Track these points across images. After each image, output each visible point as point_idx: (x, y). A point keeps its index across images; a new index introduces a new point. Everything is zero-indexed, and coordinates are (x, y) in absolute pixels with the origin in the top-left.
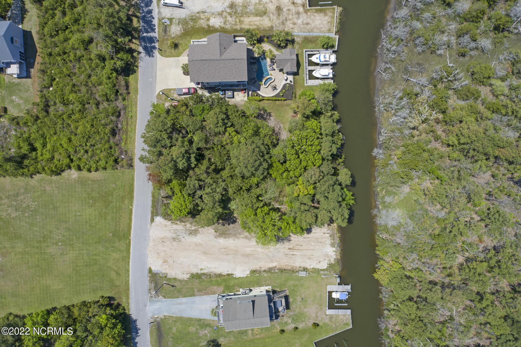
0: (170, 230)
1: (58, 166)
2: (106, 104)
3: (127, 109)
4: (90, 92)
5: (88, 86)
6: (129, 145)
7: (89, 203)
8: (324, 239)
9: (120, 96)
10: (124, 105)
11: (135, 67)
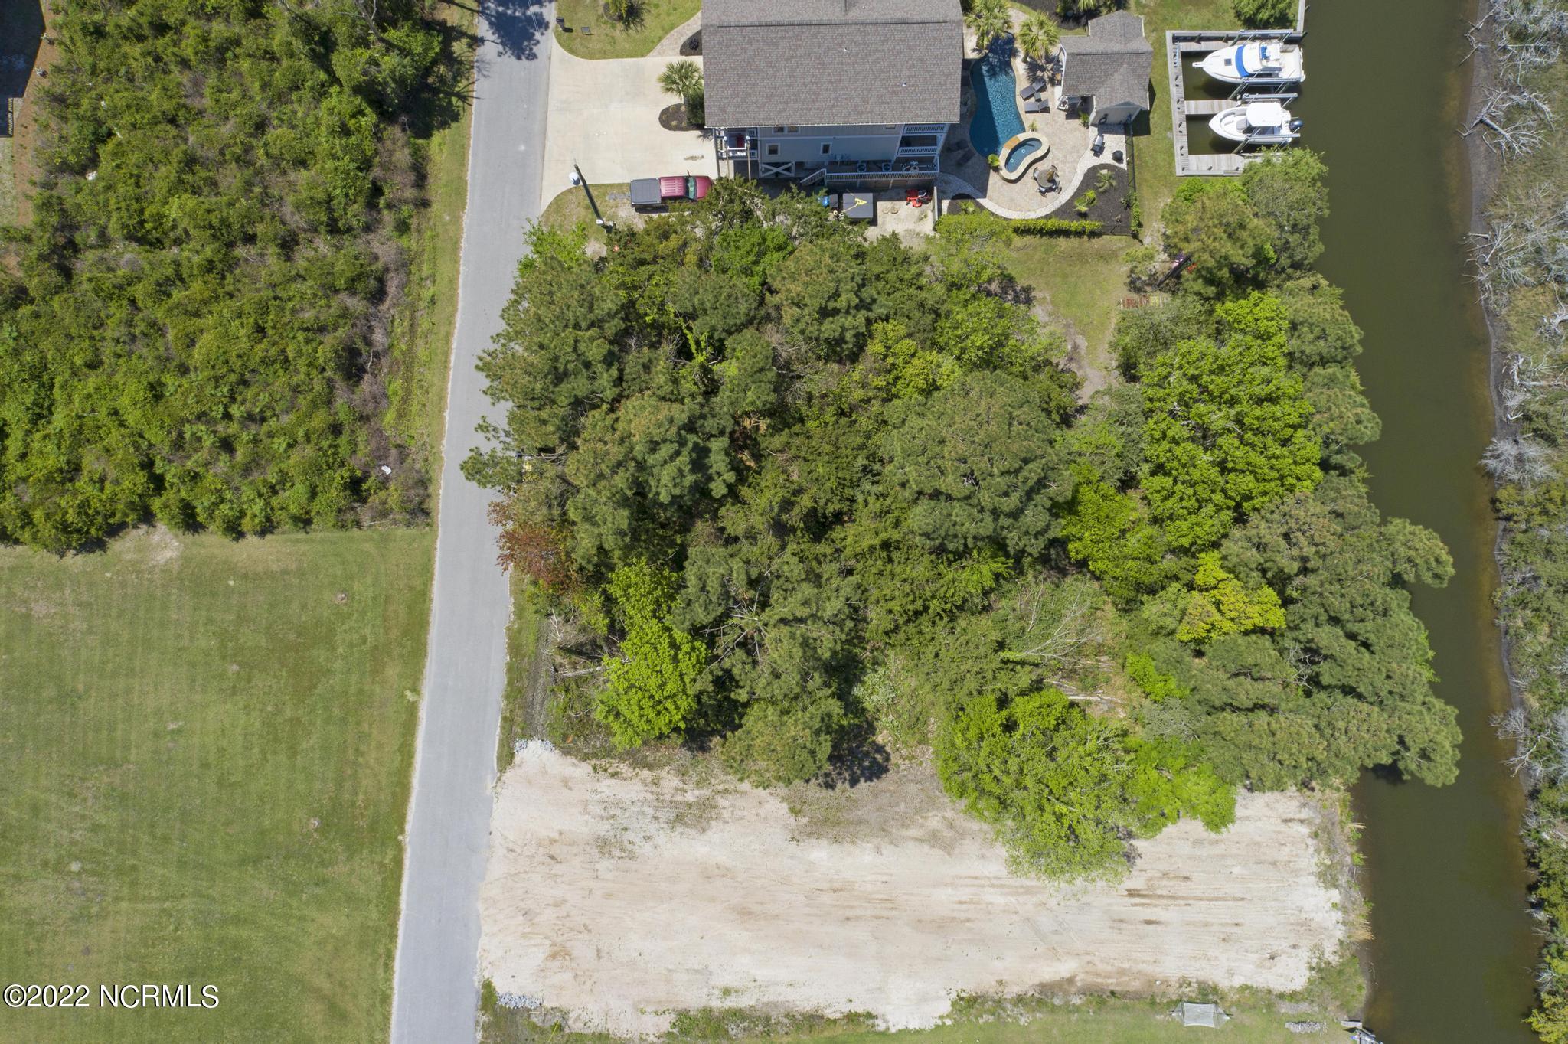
0: (586, 803)
1: (95, 504)
2: (323, 245)
3: (413, 269)
4: (257, 190)
5: (249, 163)
6: (418, 422)
7: (222, 676)
8: (1286, 850)
9: (385, 212)
10: (401, 251)
11: (454, 100)
